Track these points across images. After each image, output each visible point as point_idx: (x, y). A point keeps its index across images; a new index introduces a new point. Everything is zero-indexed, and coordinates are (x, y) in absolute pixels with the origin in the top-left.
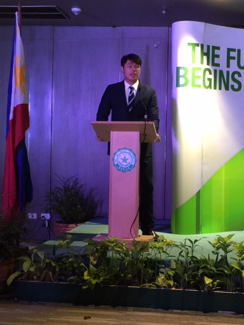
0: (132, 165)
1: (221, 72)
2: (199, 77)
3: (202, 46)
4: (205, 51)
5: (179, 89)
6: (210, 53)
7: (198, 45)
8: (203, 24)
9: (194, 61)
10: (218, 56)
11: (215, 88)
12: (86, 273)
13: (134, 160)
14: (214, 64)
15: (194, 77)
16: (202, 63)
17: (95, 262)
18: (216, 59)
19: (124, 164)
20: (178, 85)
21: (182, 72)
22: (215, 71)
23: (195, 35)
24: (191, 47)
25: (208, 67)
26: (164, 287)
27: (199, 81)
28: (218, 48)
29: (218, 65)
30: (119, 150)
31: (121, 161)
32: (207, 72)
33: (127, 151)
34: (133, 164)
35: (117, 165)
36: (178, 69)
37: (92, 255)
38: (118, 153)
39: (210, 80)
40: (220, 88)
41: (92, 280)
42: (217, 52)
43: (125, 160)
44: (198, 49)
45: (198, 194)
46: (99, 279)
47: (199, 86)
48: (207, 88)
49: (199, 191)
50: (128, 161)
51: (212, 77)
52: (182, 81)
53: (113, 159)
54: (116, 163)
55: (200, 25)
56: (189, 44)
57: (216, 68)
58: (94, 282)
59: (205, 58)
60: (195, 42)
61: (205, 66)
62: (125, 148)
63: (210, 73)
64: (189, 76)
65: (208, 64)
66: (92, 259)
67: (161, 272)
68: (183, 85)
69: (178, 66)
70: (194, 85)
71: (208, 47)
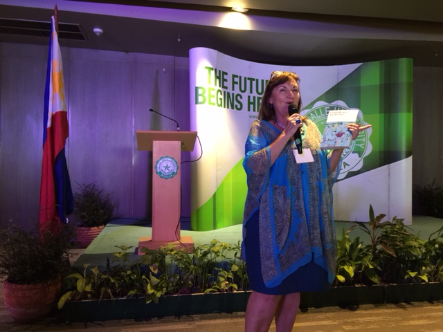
0: (174, 173)
1: (228, 93)
2: (214, 97)
3: (216, 70)
4: (218, 75)
5: (197, 105)
6: (221, 76)
7: (212, 69)
8: (216, 51)
9: (210, 83)
10: (226, 80)
11: (225, 107)
12: (149, 287)
13: (176, 167)
14: (224, 87)
15: (210, 96)
16: (216, 85)
17: (156, 272)
18: (225, 82)
19: (167, 171)
20: (197, 103)
21: (200, 92)
22: (225, 92)
23: (211, 61)
24: (207, 70)
25: (220, 88)
26: (226, 290)
27: (214, 100)
28: (226, 74)
29: (226, 88)
30: (162, 158)
31: (164, 169)
32: (219, 93)
33: (169, 159)
34: (175, 171)
35: (160, 172)
36: (197, 88)
37: (151, 265)
38: (161, 161)
39: (221, 99)
40: (228, 107)
41: (156, 292)
42: (225, 77)
43: (167, 168)
44: (213, 72)
45: (214, 196)
46: (162, 290)
47: (214, 104)
48: (219, 106)
49: (215, 193)
50: (170, 169)
51: (222, 97)
52: (200, 99)
53: (156, 167)
54: (159, 171)
55: (214, 52)
56: (206, 68)
57: (225, 90)
58: (159, 294)
59: (218, 80)
60: (211, 66)
61: (218, 88)
62: (167, 157)
63: (221, 94)
64: (206, 95)
65: (220, 86)
66: (151, 268)
67: (221, 276)
68: (201, 103)
69: (197, 86)
70: (210, 103)
71: (220, 71)
